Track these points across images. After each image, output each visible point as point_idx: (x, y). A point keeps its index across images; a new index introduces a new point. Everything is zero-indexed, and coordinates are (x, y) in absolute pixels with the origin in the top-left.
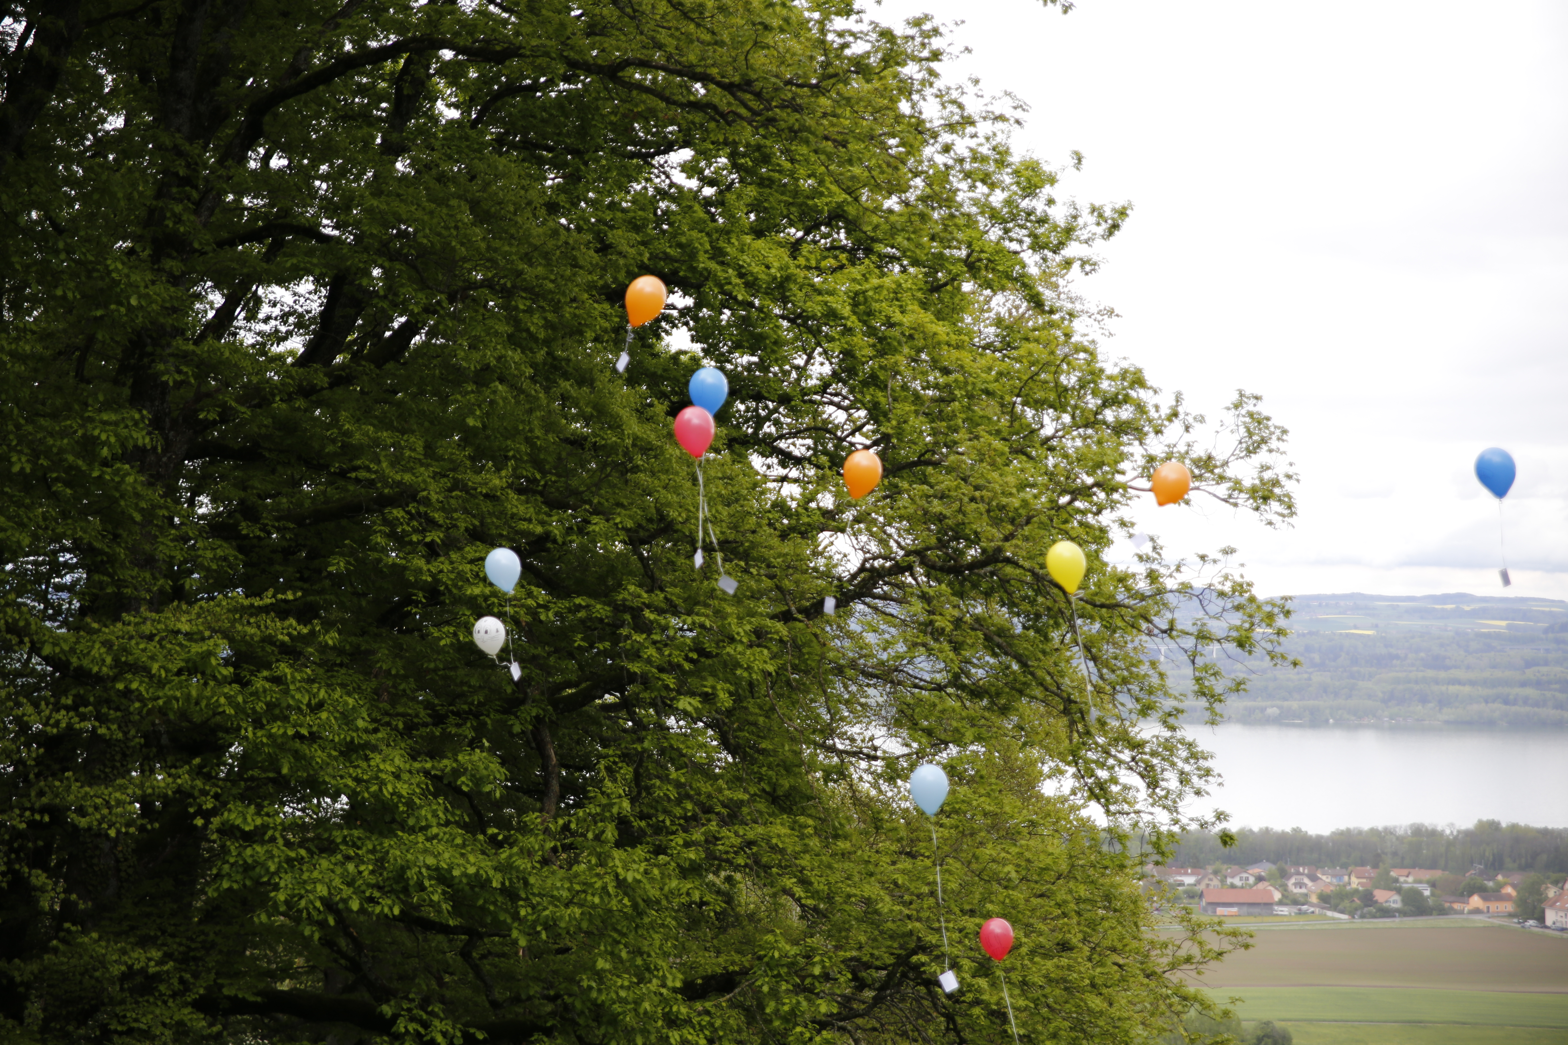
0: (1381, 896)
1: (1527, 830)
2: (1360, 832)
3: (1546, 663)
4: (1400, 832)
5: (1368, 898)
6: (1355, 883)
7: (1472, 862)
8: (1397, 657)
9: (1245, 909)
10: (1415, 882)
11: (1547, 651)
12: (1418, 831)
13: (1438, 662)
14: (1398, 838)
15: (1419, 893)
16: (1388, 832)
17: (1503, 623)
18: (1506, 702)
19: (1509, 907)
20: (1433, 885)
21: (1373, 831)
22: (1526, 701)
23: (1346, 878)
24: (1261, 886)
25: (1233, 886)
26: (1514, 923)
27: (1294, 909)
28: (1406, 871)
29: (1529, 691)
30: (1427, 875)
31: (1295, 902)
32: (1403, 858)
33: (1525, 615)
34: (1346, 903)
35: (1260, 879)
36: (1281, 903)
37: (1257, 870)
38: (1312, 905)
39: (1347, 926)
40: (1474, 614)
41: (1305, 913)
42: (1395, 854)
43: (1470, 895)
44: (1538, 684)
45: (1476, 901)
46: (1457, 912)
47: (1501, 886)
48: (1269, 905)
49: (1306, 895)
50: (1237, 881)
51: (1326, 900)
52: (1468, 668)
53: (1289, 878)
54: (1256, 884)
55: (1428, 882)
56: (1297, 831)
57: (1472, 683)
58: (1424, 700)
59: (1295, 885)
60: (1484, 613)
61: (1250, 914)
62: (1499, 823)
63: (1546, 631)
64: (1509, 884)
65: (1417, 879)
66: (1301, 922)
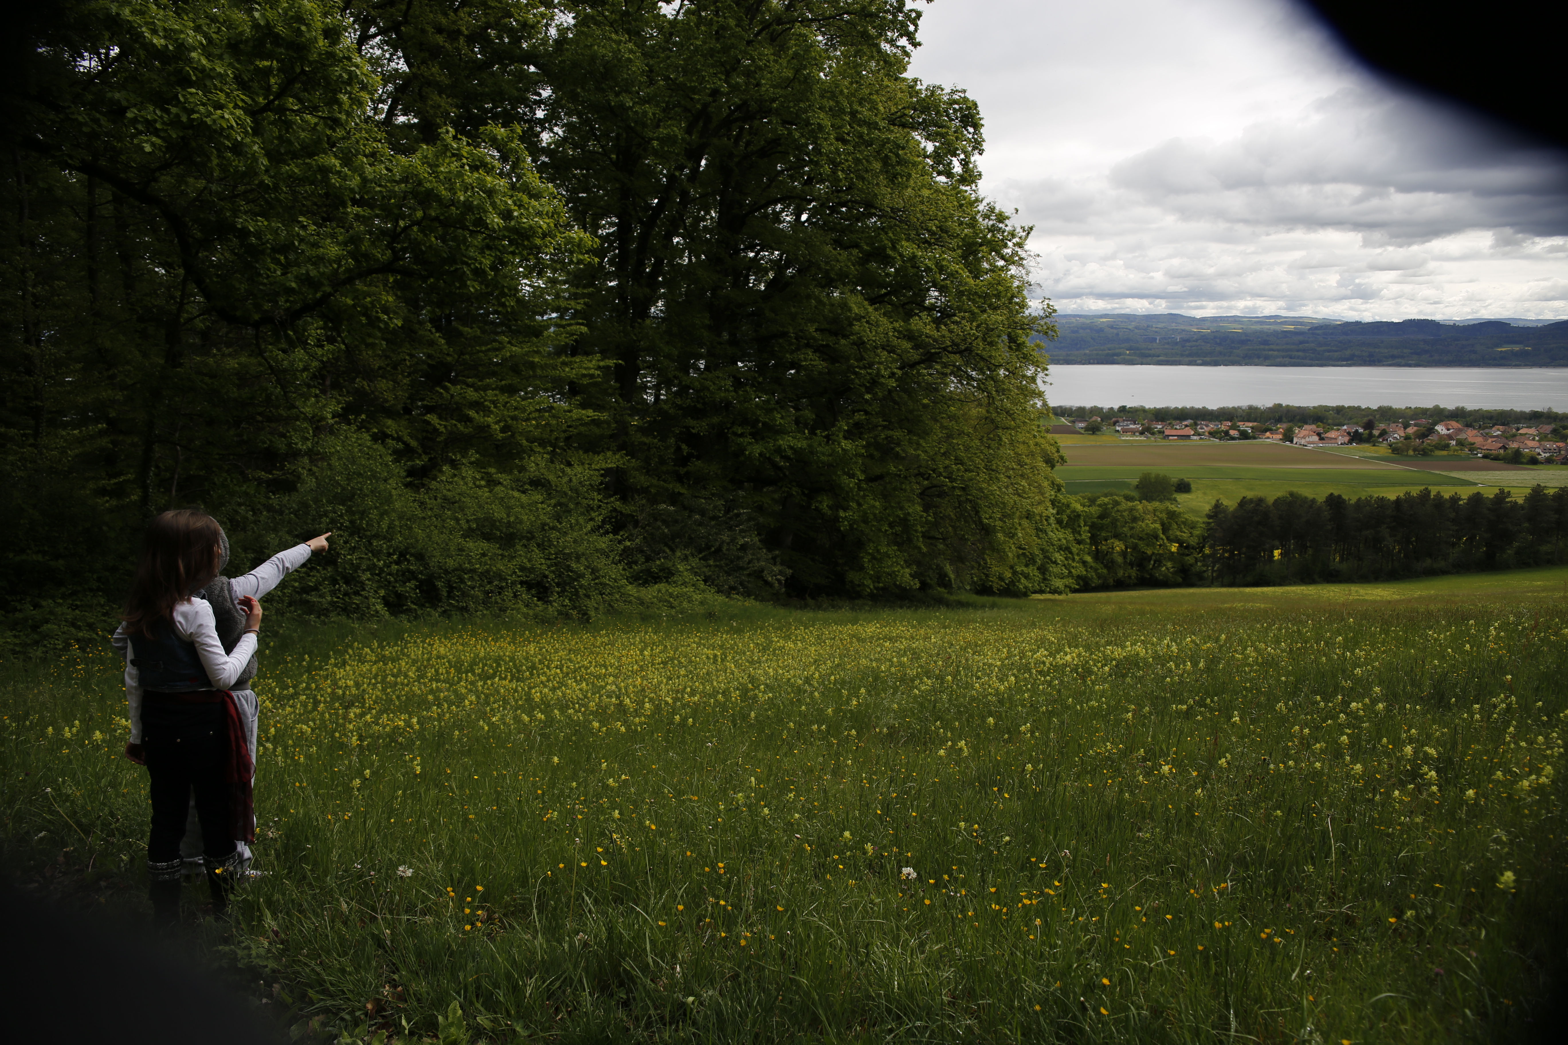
0: (1232, 433)
2: (1229, 408)
3: (1307, 342)
4: (1244, 408)
5: (1227, 433)
6: (1223, 428)
7: (1269, 420)
8: (1249, 340)
9: (1180, 437)
12: (1251, 408)
13: (1265, 342)
15: (1247, 431)
17: (1293, 327)
18: (1291, 358)
19: (1281, 436)
20: (1252, 428)
21: (1233, 408)
22: (1298, 357)
23: (1220, 426)
24: (1187, 428)
25: (1176, 429)
26: (1281, 443)
27: (1198, 438)
28: (1243, 423)
29: (1300, 354)
30: (1251, 424)
31: (1199, 435)
32: (1243, 418)
33: (1301, 324)
34: (1219, 435)
35: (1186, 426)
36: (1194, 435)
37: (1186, 423)
38: (1206, 436)
39: (1218, 444)
40: (1282, 323)
41: (1203, 439)
42: (1240, 416)
43: (1266, 432)
44: (1304, 351)
45: (1268, 434)
46: (1260, 438)
47: (1279, 429)
48: (1188, 436)
49: (1204, 432)
50: (1178, 427)
51: (1212, 434)
52: (1277, 344)
53: (1198, 426)
54: (1185, 428)
57: (1278, 350)
58: (1259, 357)
59: (1200, 428)
60: (1285, 323)
61: (1182, 439)
64: (1282, 427)
65: (1247, 427)
66: (1201, 442)
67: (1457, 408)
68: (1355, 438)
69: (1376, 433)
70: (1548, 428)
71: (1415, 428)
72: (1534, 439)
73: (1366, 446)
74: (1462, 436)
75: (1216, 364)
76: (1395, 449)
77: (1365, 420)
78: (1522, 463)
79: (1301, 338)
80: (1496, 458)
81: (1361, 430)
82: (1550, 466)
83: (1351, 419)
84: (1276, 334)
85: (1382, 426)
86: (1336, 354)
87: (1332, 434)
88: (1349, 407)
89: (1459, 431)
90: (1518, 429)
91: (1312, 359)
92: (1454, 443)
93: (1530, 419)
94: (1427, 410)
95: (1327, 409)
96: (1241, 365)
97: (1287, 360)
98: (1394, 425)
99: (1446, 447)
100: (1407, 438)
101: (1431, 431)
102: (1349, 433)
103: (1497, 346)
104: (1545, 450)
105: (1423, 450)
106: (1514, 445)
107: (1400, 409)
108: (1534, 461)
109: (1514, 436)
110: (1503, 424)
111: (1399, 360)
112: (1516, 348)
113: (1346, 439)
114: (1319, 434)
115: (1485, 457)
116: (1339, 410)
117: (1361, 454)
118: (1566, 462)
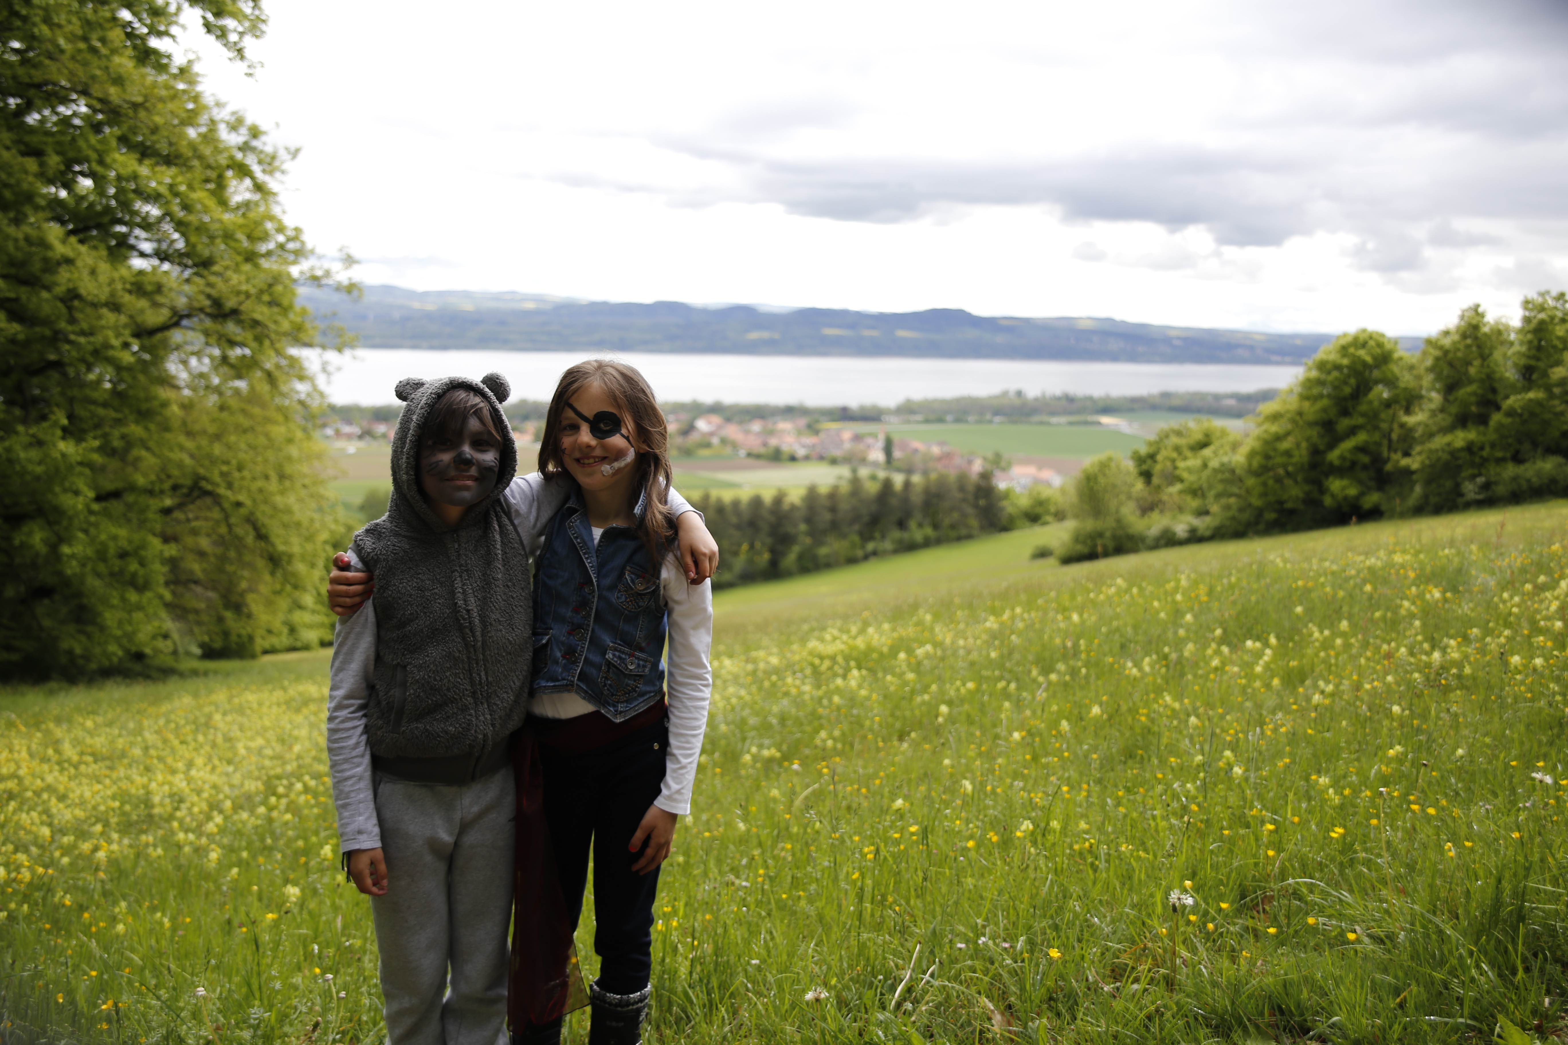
13: (503, 324)
22: (542, 342)
57: (519, 333)
58: (497, 341)
70: (803, 422)
71: (677, 424)
72: (790, 435)
74: (724, 432)
75: (444, 347)
78: (782, 461)
80: (758, 456)
82: (808, 464)
89: (720, 427)
90: (775, 424)
92: (716, 440)
94: (686, 405)
97: (530, 345)
99: (708, 445)
101: (692, 427)
103: (747, 332)
104: (802, 446)
105: (685, 450)
106: (773, 442)
108: (793, 459)
109: (773, 431)
110: (761, 419)
111: (652, 346)
112: (765, 335)
115: (749, 455)
118: (821, 458)
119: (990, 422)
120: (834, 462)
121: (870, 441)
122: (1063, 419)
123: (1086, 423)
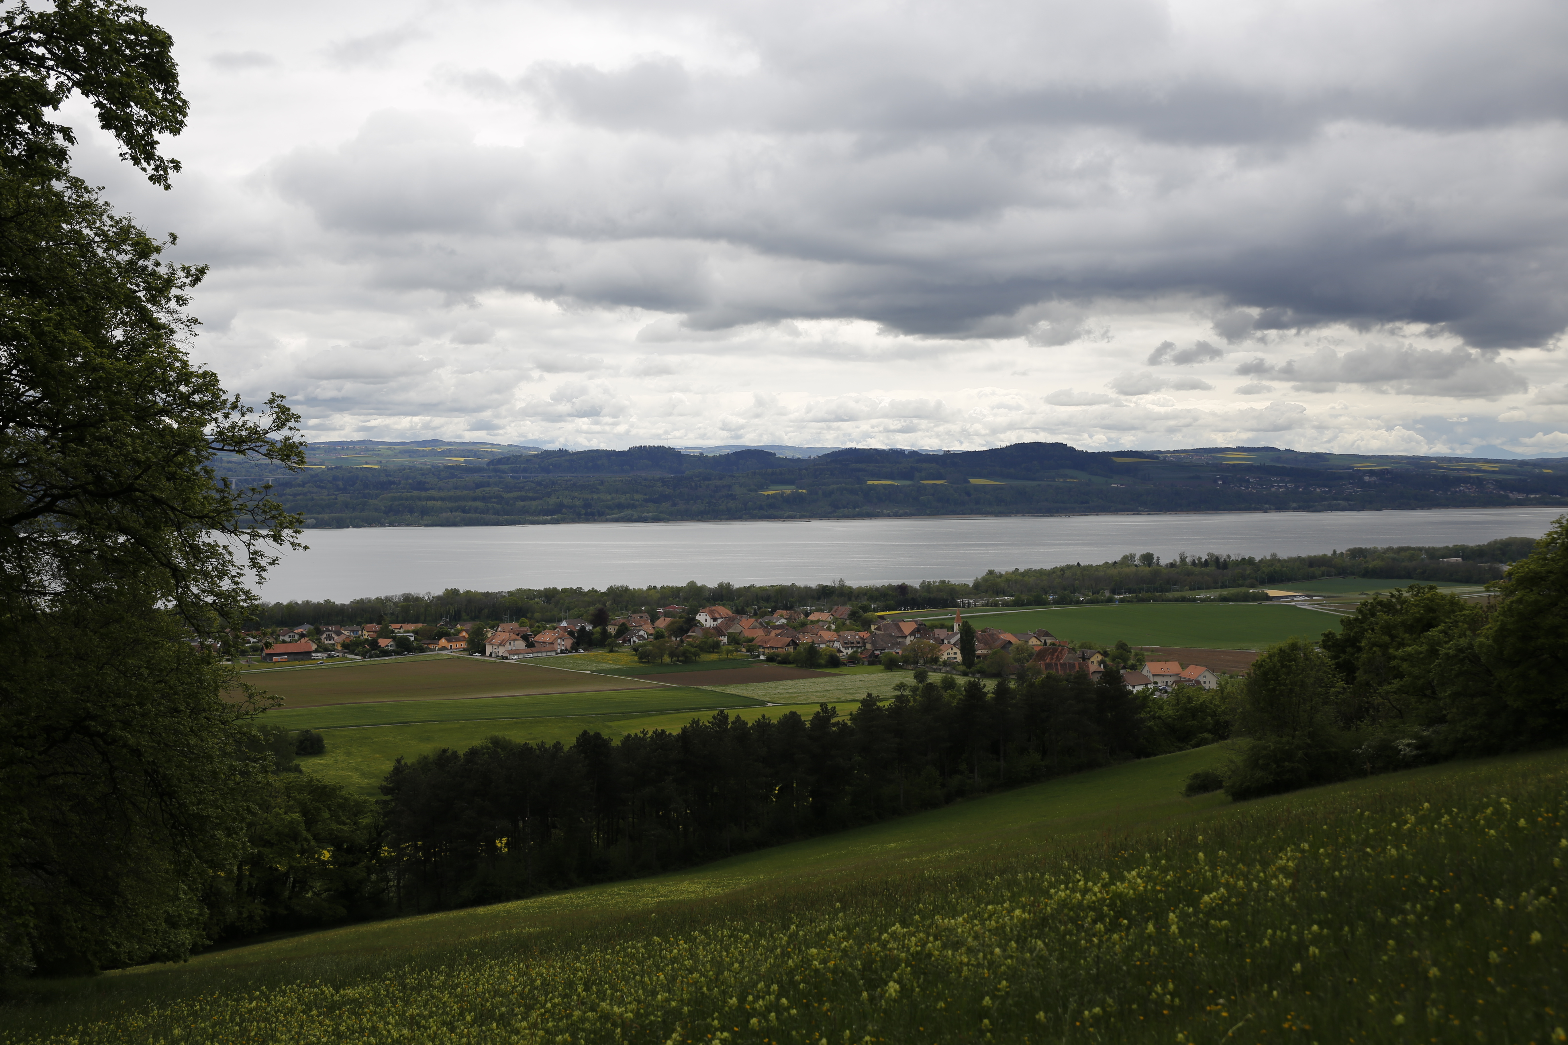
0: (383, 642)
1: (476, 593)
2: (370, 601)
3: (489, 485)
4: (396, 600)
5: (374, 644)
6: (367, 635)
7: (441, 617)
8: (394, 483)
9: (292, 657)
10: (405, 632)
11: (489, 477)
12: (407, 598)
13: (420, 486)
14: (394, 604)
15: (407, 639)
16: (388, 599)
17: (462, 459)
18: (464, 511)
19: (464, 645)
20: (416, 633)
22: (476, 510)
23: (360, 632)
24: (303, 640)
25: (284, 642)
26: (466, 656)
27: (325, 655)
28: (398, 626)
29: (478, 504)
30: (412, 627)
31: (326, 650)
32: (397, 617)
33: (476, 454)
34: (360, 649)
35: (302, 636)
36: (316, 651)
37: (300, 630)
38: (338, 651)
39: (360, 664)
40: (443, 453)
41: (333, 657)
42: (392, 614)
43: (440, 639)
44: (484, 499)
45: (443, 642)
46: (431, 650)
47: (459, 632)
48: (307, 654)
49: (334, 645)
50: (287, 638)
51: (348, 647)
52: (440, 489)
53: (322, 635)
54: (299, 639)
55: (413, 632)
56: (328, 602)
57: (442, 499)
58: (411, 511)
59: (326, 638)
60: (449, 453)
61: (295, 660)
62: (459, 591)
63: (488, 464)
64: (464, 630)
65: (405, 630)
66: (330, 663)
67: (721, 586)
68: (582, 640)
69: (612, 629)
70: (845, 610)
71: (668, 620)
72: (829, 629)
73: (599, 652)
74: (735, 629)
75: (340, 524)
76: (643, 655)
77: (592, 610)
78: (820, 666)
79: (476, 477)
80: (785, 661)
81: (589, 628)
82: (855, 668)
83: (568, 609)
84: (436, 471)
85: (620, 618)
86: (535, 503)
87: (546, 636)
88: (565, 591)
89: (730, 621)
90: (807, 614)
91: (497, 513)
92: (724, 639)
93: (819, 598)
94: (679, 589)
95: (530, 594)
96: (383, 525)
97: (459, 515)
98: (636, 616)
99: (715, 647)
100: (658, 636)
101: (691, 622)
102: (571, 633)
103: (762, 487)
104: (846, 644)
105: (684, 654)
106: (806, 639)
107: (640, 590)
108: (834, 662)
109: (803, 624)
110: (786, 608)
111: (629, 512)
112: (788, 490)
113: (569, 643)
114: (525, 638)
115: (770, 659)
116: (550, 595)
117: (594, 667)
118: (874, 661)
119: (1110, 601)
120: (891, 665)
121: (941, 633)
122: (1213, 594)
123: (1246, 598)
